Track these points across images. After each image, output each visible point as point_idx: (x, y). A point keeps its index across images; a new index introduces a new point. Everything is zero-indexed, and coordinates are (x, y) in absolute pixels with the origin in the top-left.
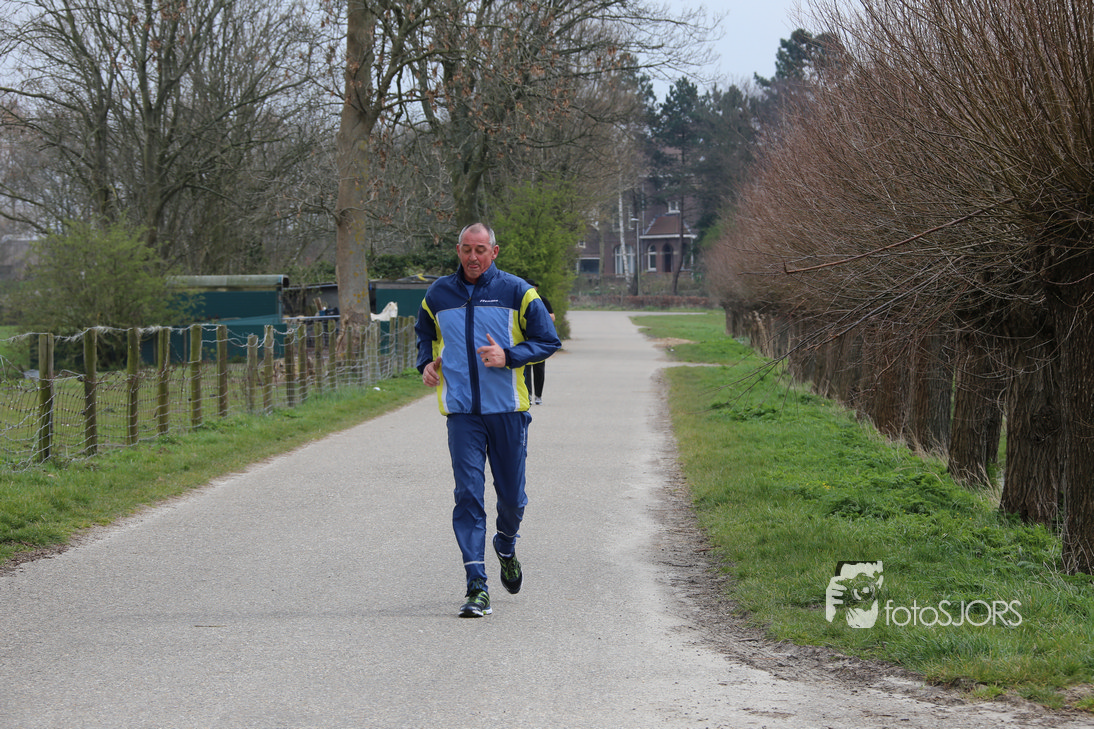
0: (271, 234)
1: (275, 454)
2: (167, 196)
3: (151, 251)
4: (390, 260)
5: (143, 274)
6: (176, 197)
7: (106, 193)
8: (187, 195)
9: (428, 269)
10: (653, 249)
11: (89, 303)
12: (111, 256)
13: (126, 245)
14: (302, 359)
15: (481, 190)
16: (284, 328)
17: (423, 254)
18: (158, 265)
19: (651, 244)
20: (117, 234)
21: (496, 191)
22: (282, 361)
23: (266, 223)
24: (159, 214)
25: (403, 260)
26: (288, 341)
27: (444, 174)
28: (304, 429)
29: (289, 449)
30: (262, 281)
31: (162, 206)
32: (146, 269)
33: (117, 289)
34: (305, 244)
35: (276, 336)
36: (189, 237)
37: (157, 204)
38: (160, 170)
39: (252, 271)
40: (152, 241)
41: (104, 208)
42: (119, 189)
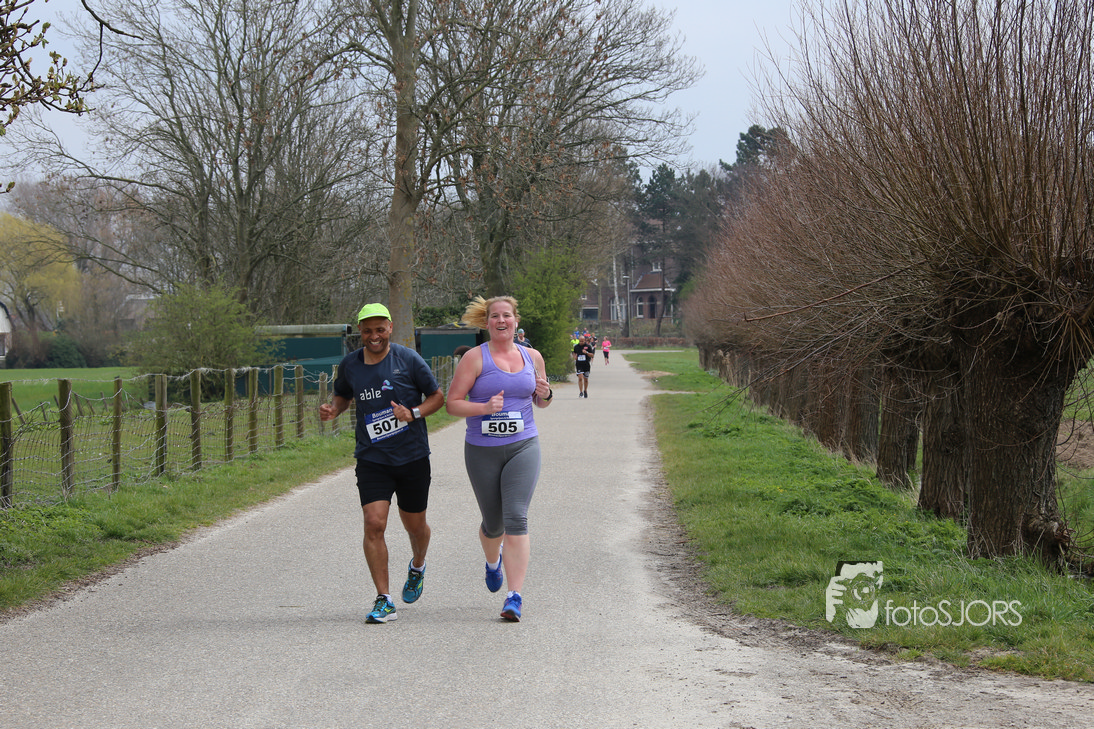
0: (338, 291)
2: (255, 263)
3: (243, 306)
4: (432, 311)
5: (237, 325)
6: (263, 263)
7: (208, 261)
8: (271, 262)
10: (641, 301)
11: (195, 348)
12: (211, 311)
13: (224, 302)
15: (504, 255)
18: (248, 318)
19: (639, 296)
20: (217, 293)
21: (518, 253)
23: (333, 283)
24: (249, 277)
25: (441, 311)
27: (474, 243)
30: (330, 329)
31: (252, 270)
32: (239, 321)
33: (216, 338)
36: (272, 296)
37: (248, 269)
38: (249, 242)
39: (323, 321)
40: (244, 298)
41: (206, 273)
42: (218, 257)
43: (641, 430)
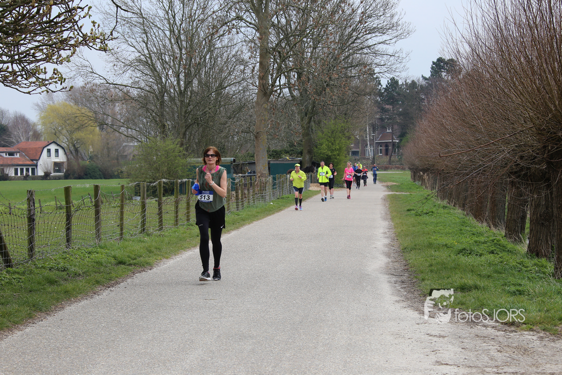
0: (228, 141)
1: (233, 230)
2: (188, 127)
3: (181, 149)
4: (275, 151)
5: (178, 158)
6: (191, 127)
7: (164, 126)
8: (195, 126)
9: (291, 155)
10: (381, 146)
11: (157, 170)
12: (166, 151)
13: (172, 146)
14: (242, 192)
15: (313, 123)
16: (234, 179)
17: (289, 149)
18: (184, 154)
19: (380, 144)
20: (168, 142)
21: (319, 122)
22: (234, 193)
23: (226, 137)
24: (184, 134)
25: (280, 151)
26: (237, 184)
27: (297, 117)
28: (243, 220)
29: (238, 228)
30: (226, 160)
31: (186, 131)
32: (180, 156)
33: (168, 164)
34: (242, 145)
35: (232, 182)
36: (196, 143)
37: (184, 130)
38: (185, 117)
40: (182, 145)
41: (163, 132)
42: (169, 124)
43: (382, 212)
